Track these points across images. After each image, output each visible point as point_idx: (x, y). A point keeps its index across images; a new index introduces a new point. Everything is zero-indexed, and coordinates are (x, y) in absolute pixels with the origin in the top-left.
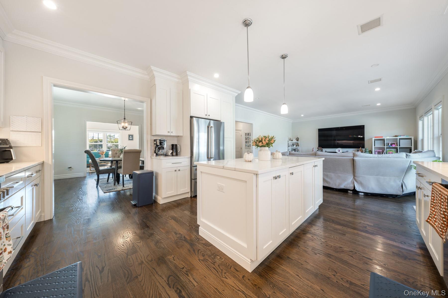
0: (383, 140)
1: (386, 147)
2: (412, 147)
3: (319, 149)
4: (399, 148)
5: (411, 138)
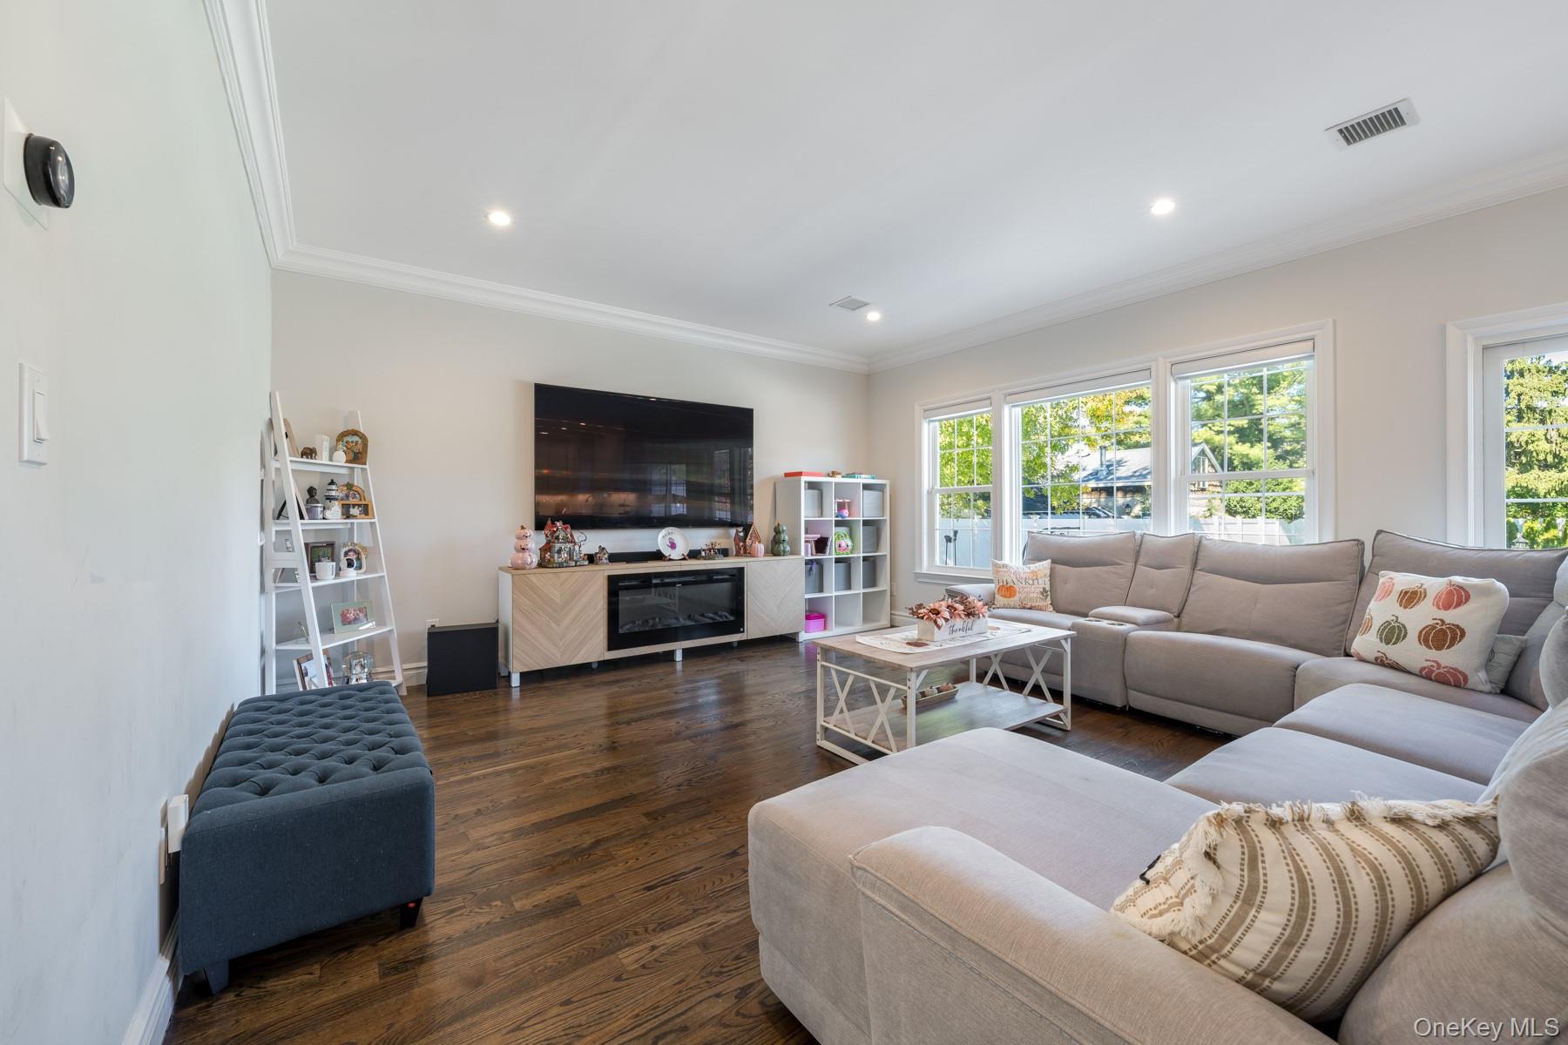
1: (834, 519)
2: (887, 517)
3: (557, 538)
4: (863, 521)
5: (884, 485)
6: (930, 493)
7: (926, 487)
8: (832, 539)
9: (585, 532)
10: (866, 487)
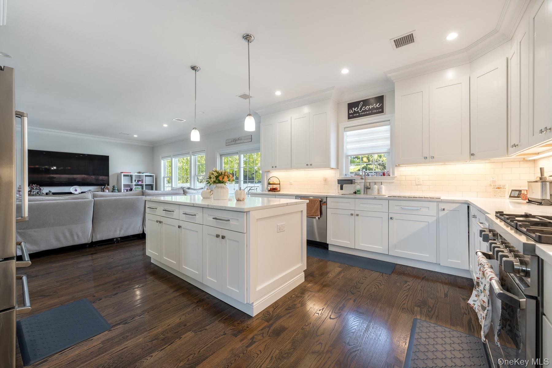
0: (131, 176)
1: (134, 183)
2: (154, 184)
3: (33, 189)
4: (145, 185)
5: (153, 176)
6: (164, 178)
7: (162, 176)
8: (134, 189)
9: (43, 187)
10: (146, 176)
